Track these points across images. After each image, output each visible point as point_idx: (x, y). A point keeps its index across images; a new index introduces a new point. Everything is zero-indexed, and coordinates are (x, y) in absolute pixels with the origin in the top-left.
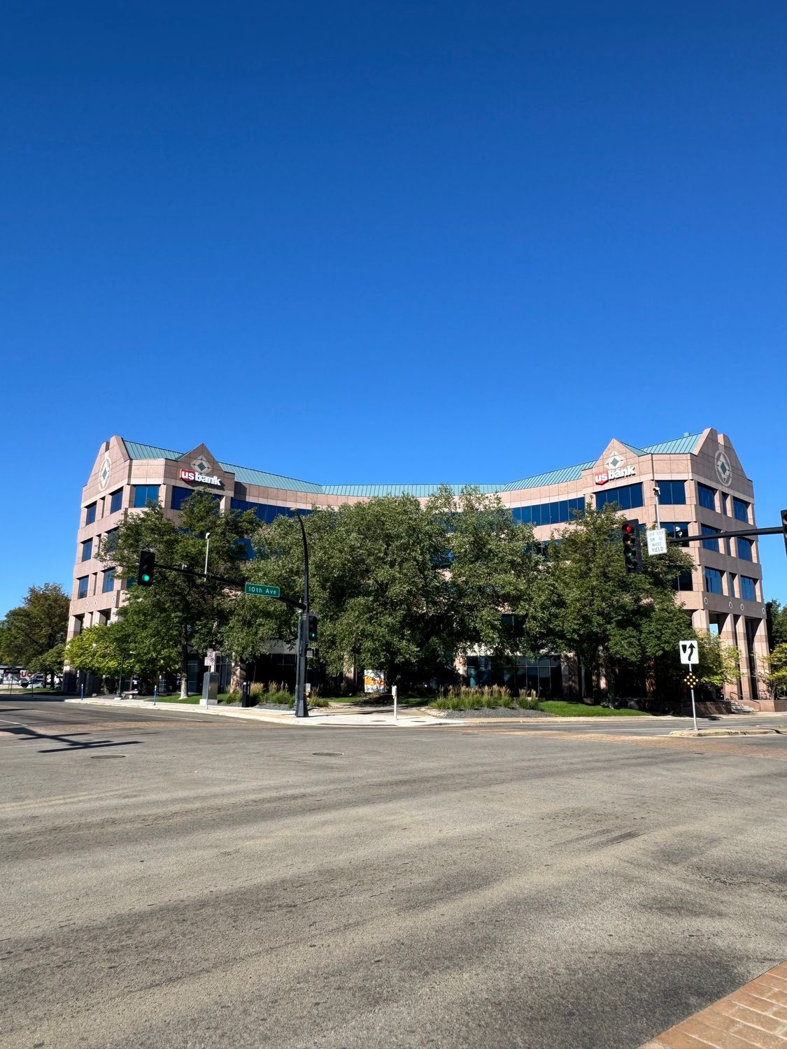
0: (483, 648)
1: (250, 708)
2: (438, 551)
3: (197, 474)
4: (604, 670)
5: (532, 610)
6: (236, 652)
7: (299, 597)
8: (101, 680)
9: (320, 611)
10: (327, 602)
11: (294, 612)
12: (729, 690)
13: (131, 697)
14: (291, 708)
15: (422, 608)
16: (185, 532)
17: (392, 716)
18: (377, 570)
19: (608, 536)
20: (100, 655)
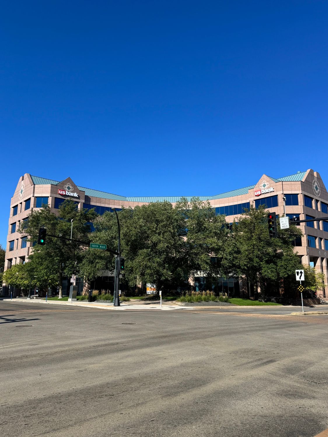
0: (202, 273)
1: (92, 302)
2: (181, 227)
3: (67, 191)
4: (259, 283)
5: (225, 255)
6: (86, 276)
7: (116, 249)
8: (21, 290)
9: (126, 256)
10: (129, 252)
11: (113, 256)
13: (35, 298)
14: (112, 302)
15: (173, 254)
16: (61, 219)
17: (160, 305)
18: (152, 236)
19: (261, 221)
20: (20, 278)
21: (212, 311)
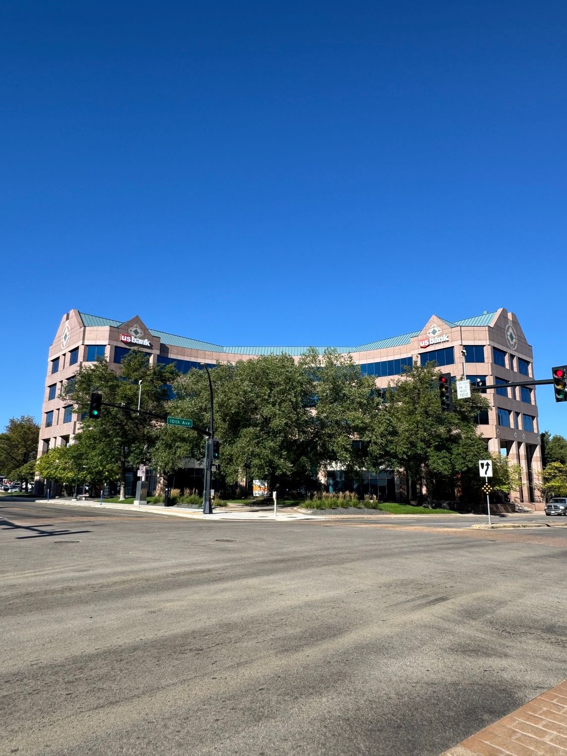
0: (339, 464)
1: (170, 507)
2: (307, 394)
3: (133, 337)
4: (425, 481)
5: (374, 437)
6: (161, 466)
7: (207, 427)
8: (62, 486)
9: (222, 437)
10: (226, 431)
11: (202, 438)
12: (514, 495)
13: (84, 498)
14: (200, 507)
15: (295, 435)
16: (124, 380)
17: (273, 514)
18: (263, 408)
19: (429, 385)
20: (61, 468)
21: (352, 523)
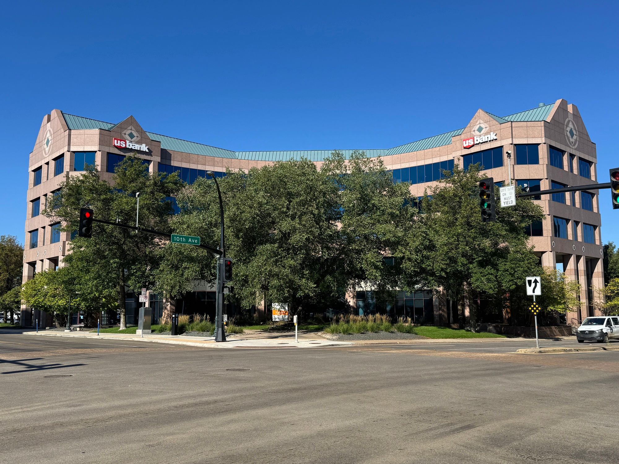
0: (368, 284)
1: (178, 336)
2: (331, 206)
3: (128, 142)
4: (468, 301)
5: (408, 253)
6: (166, 290)
7: (218, 244)
8: (53, 316)
9: (235, 256)
10: (240, 249)
11: (213, 257)
12: (571, 316)
13: (78, 329)
14: (212, 335)
15: (318, 252)
16: (119, 192)
17: (294, 340)
18: (281, 222)
19: (472, 192)
20: (51, 295)
21: (383, 348)
